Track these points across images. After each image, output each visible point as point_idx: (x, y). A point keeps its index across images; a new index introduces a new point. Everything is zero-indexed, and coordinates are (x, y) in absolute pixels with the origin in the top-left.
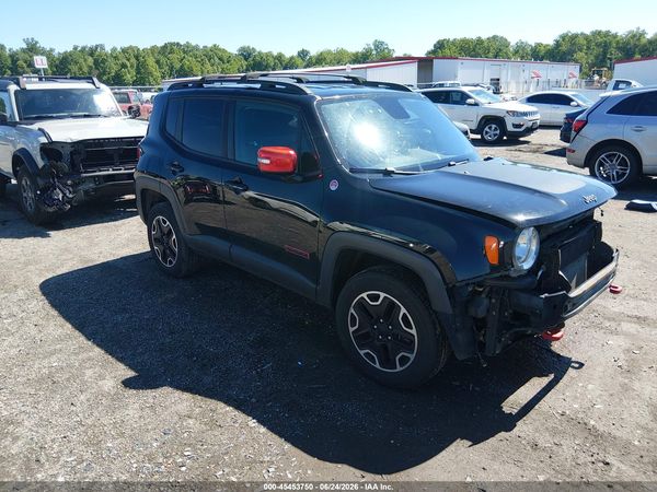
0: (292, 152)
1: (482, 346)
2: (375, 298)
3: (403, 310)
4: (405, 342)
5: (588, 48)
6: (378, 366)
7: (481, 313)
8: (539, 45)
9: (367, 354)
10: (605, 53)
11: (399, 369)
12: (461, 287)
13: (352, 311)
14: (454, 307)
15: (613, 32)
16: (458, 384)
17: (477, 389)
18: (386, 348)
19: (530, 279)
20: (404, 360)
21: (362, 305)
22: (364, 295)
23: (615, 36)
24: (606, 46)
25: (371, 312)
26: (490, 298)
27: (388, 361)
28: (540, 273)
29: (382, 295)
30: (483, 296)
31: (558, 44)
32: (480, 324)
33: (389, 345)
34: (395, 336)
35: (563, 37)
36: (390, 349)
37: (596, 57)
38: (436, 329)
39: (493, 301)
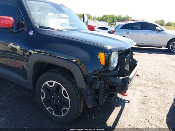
0: (11, 18)
1: (98, 101)
2: (51, 84)
3: (64, 89)
4: (65, 103)
5: (110, 19)
6: (54, 114)
7: (97, 87)
8: (99, 17)
9: (49, 109)
10: (114, 20)
11: (63, 115)
12: (89, 76)
13: (42, 90)
14: (86, 85)
15: (115, 15)
16: (88, 117)
17: (96, 118)
18: (57, 106)
19: (115, 72)
20: (65, 111)
21: (46, 87)
22: (47, 83)
23: (116, 16)
24: (114, 19)
25: (50, 90)
26: (101, 80)
27: (58, 112)
28: (118, 69)
29: (54, 82)
30: (98, 79)
31: (103, 17)
32: (97, 92)
33: (58, 105)
34: (61, 100)
35: (104, 16)
36: (59, 106)
37: (112, 21)
38: (78, 96)
39: (102, 81)
